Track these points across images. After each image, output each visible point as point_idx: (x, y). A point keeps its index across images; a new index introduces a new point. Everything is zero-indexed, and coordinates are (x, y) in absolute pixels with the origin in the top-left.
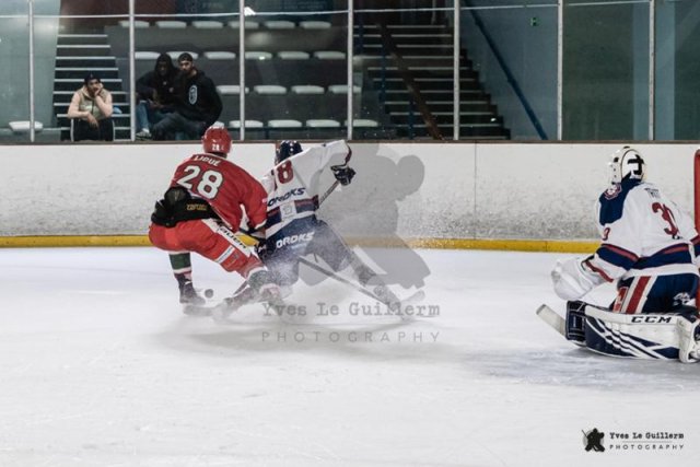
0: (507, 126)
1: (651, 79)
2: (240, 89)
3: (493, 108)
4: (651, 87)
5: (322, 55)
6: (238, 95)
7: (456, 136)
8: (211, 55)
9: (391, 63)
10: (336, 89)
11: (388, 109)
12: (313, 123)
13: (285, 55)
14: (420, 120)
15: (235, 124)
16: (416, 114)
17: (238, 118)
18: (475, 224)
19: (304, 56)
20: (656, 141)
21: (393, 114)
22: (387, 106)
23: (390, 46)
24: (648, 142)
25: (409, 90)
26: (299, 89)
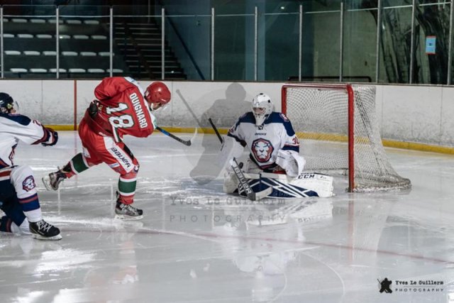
0: (185, 73)
1: (256, 51)
2: (56, 53)
3: (179, 64)
4: (256, 55)
5: (95, 37)
6: (55, 56)
7: (163, 78)
8: (40, 36)
9: (129, 42)
10: (102, 54)
11: (128, 64)
12: (91, 71)
13: (77, 37)
14: (143, 70)
15: (53, 70)
16: (142, 67)
17: (55, 67)
18: (172, 120)
19: (85, 37)
20: (258, 81)
21: (130, 66)
22: (127, 63)
23: (129, 33)
24: (254, 82)
25: (138, 55)
26: (84, 54)
